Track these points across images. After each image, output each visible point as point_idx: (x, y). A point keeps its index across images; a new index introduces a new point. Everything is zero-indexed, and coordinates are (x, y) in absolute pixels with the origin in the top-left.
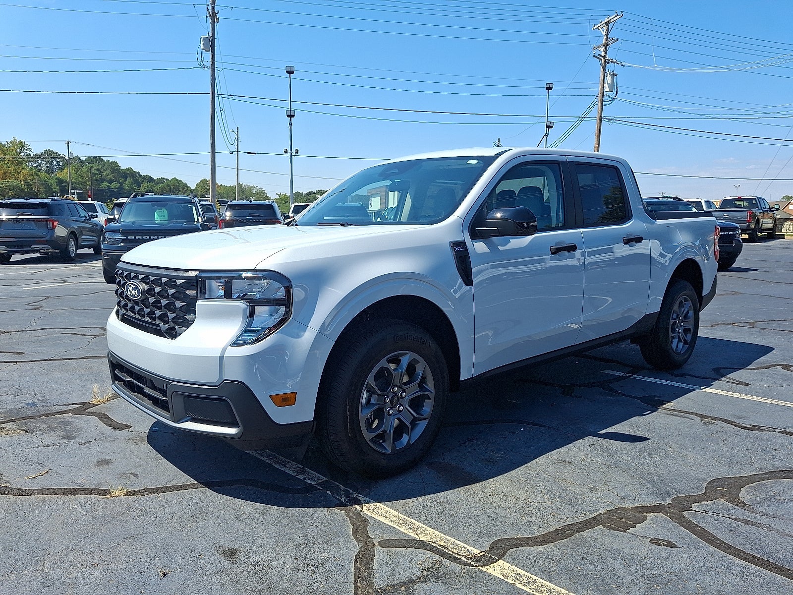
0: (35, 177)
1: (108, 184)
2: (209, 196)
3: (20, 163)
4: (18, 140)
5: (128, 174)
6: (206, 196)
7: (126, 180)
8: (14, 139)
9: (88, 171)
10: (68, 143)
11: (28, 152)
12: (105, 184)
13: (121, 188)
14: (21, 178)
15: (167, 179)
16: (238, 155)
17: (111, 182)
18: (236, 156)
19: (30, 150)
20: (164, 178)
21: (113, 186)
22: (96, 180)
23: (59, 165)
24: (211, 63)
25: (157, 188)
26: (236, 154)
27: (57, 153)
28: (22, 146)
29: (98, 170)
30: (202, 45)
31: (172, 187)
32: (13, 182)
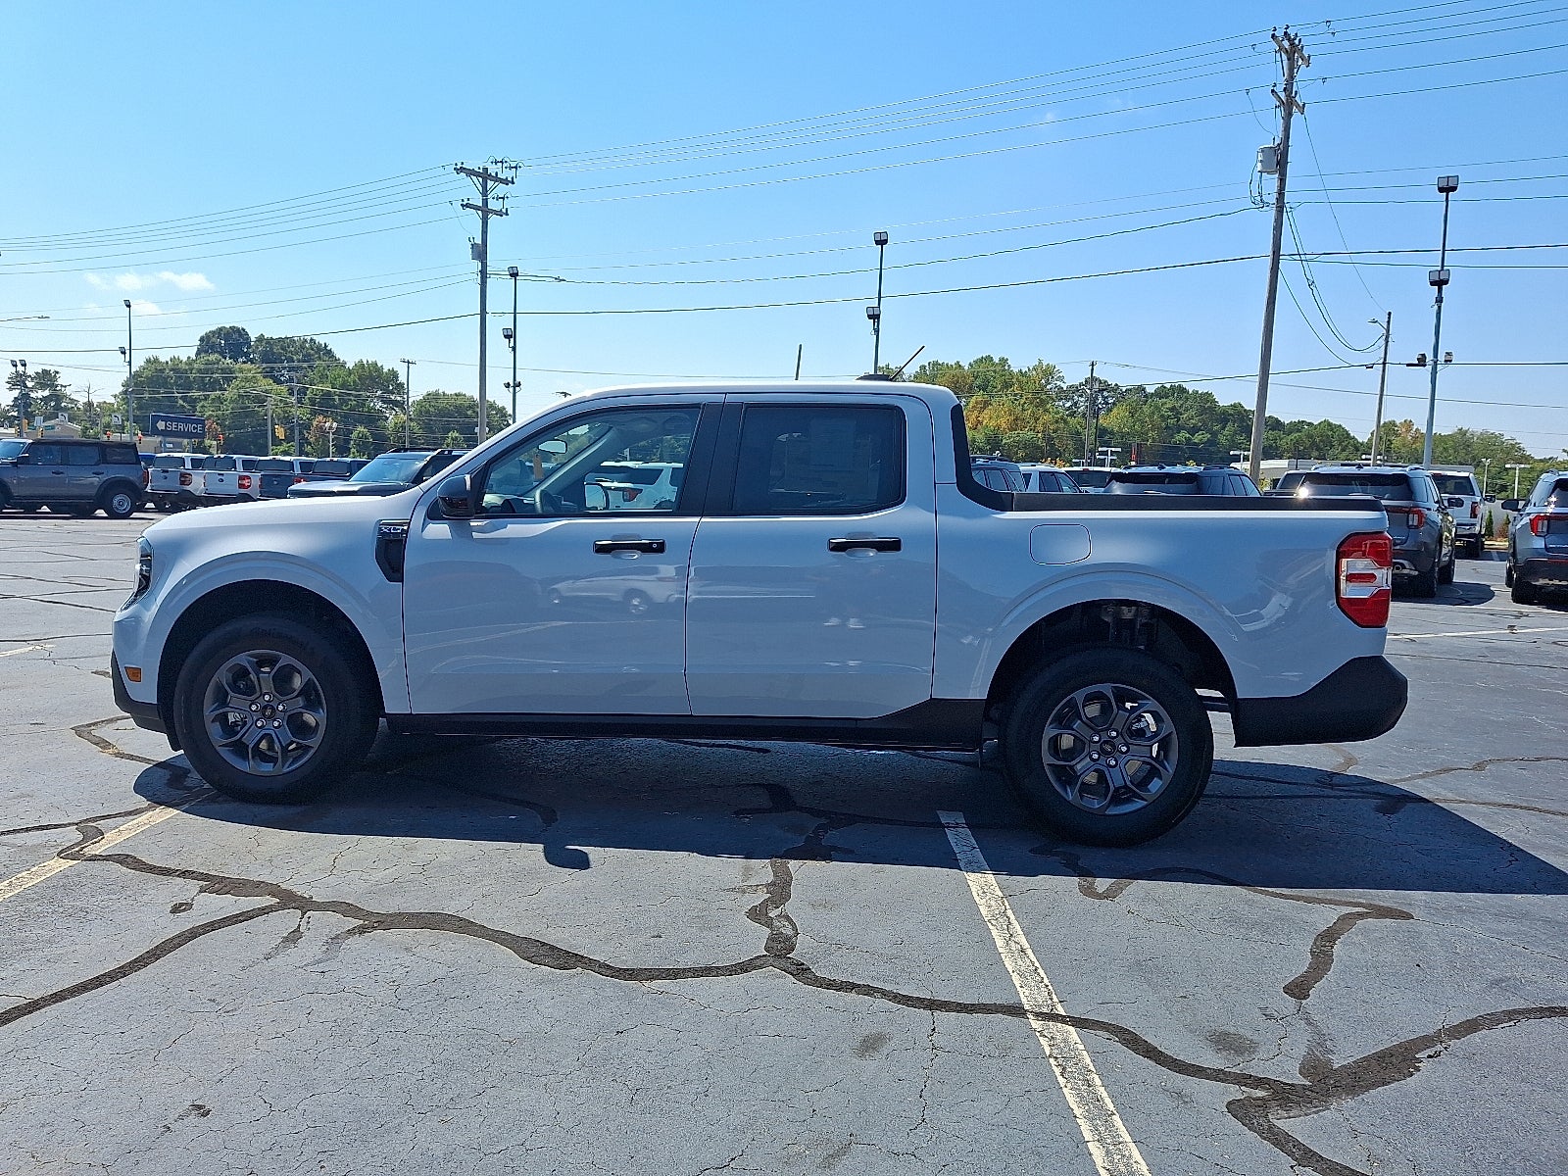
0: (1062, 425)
1: (1187, 435)
2: (1368, 457)
3: (1043, 403)
4: (1045, 363)
5: (1231, 415)
6: (1364, 457)
7: (1223, 428)
8: (1040, 361)
9: (1153, 413)
10: (1093, 365)
11: (1058, 383)
12: (1183, 435)
13: (1212, 442)
14: (1040, 428)
15: (1310, 424)
16: (1384, 371)
17: (1194, 430)
18: (1381, 373)
19: (1061, 379)
20: (1303, 422)
21: (1196, 439)
22: (1167, 427)
23: (1107, 403)
24: (1276, 195)
25: (1286, 441)
26: (1381, 369)
27: (1106, 382)
28: (1049, 373)
29: (1172, 409)
30: (1259, 164)
31: (1318, 440)
32: (1026, 434)
